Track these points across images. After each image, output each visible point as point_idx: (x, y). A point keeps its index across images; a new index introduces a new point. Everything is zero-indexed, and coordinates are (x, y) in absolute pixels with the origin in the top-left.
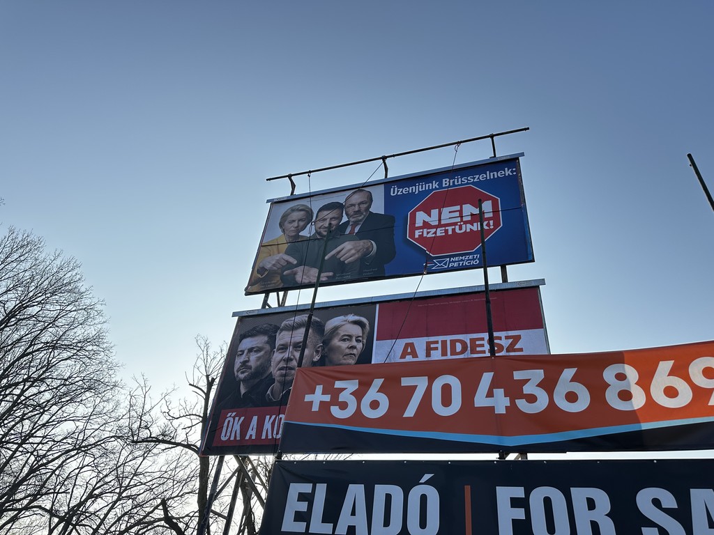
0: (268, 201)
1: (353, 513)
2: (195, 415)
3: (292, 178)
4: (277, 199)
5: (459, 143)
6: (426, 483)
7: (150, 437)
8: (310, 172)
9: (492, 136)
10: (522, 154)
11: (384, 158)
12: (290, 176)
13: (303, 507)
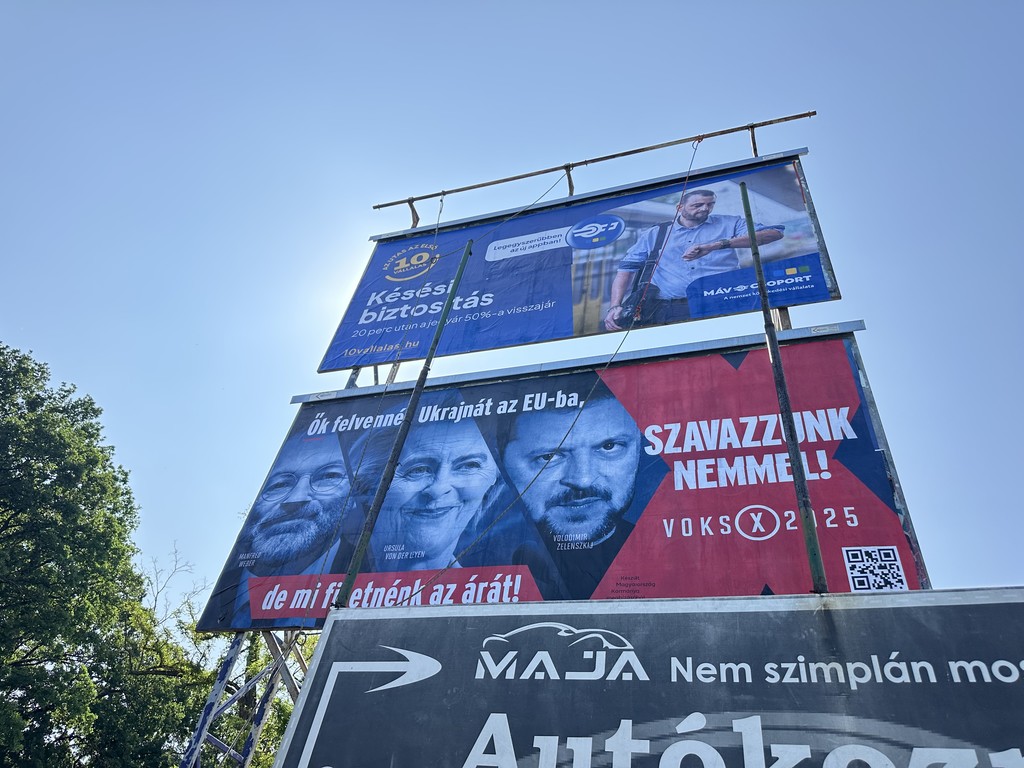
0: (373, 238)
3: (415, 203)
5: (700, 139)
8: (444, 193)
9: (752, 127)
10: (806, 150)
11: (568, 168)
12: (411, 201)
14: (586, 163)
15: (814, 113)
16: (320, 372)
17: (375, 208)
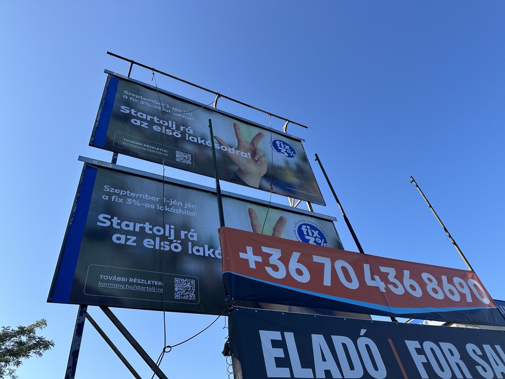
0: (106, 71)
1: (324, 359)
3: (133, 64)
6: (364, 336)
10: (304, 140)
11: (218, 95)
13: (280, 353)
14: (226, 97)
15: (307, 128)
16: (91, 145)
17: (108, 53)
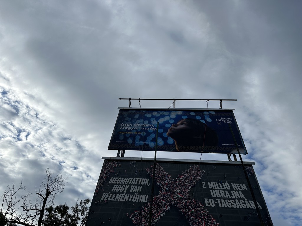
0: (118, 108)
2: (38, 209)
3: (131, 100)
4: (123, 108)
5: (208, 100)
7: (11, 219)
8: (140, 99)
9: (221, 100)
10: (234, 110)
11: (174, 100)
12: (130, 99)
14: (179, 100)
15: (236, 100)
16: (109, 149)
17: (119, 99)
